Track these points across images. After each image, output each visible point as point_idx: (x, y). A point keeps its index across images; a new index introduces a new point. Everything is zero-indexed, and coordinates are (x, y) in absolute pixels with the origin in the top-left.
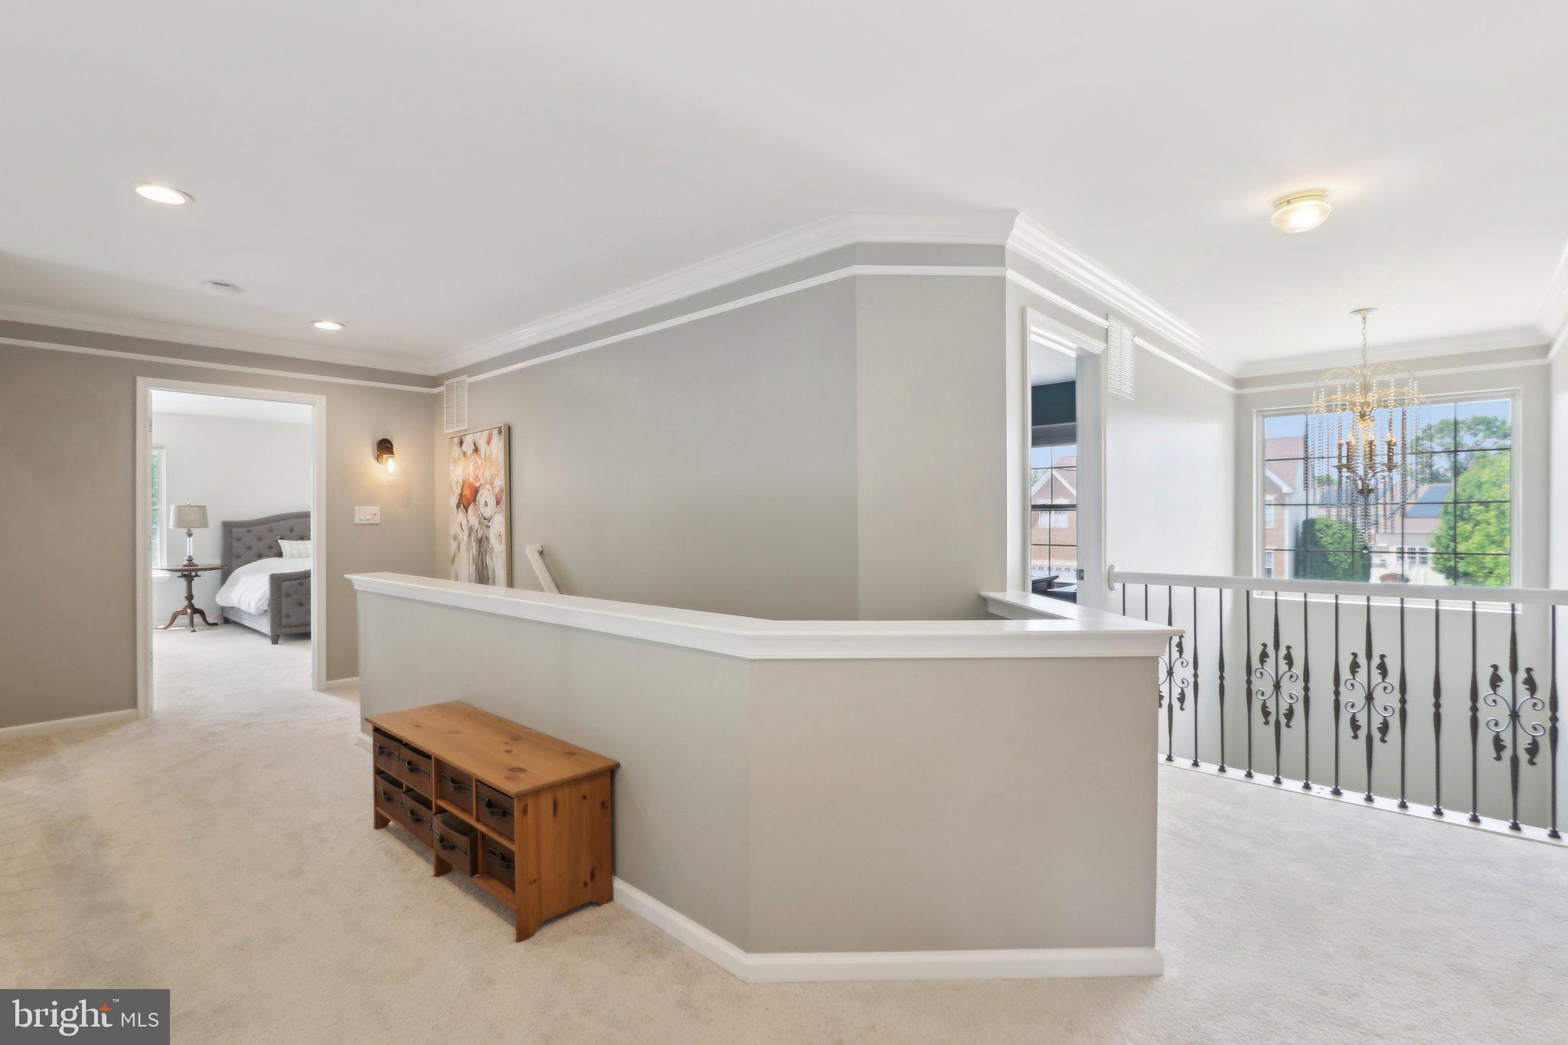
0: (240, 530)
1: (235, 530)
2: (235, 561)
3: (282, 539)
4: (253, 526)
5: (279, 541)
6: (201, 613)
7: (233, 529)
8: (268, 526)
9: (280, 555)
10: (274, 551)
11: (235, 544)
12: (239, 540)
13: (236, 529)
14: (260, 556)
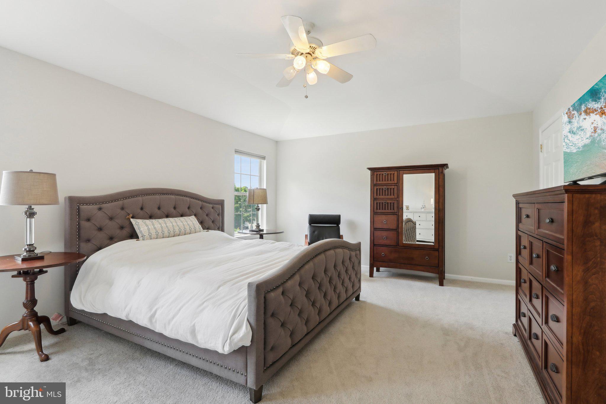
0: (91, 207)
1: (83, 207)
2: (85, 247)
3: (133, 217)
4: (103, 203)
5: (132, 220)
6: (45, 320)
7: (81, 206)
8: (120, 203)
9: (133, 235)
10: (126, 231)
11: (84, 224)
12: (88, 220)
13: (85, 207)
14: (112, 240)
